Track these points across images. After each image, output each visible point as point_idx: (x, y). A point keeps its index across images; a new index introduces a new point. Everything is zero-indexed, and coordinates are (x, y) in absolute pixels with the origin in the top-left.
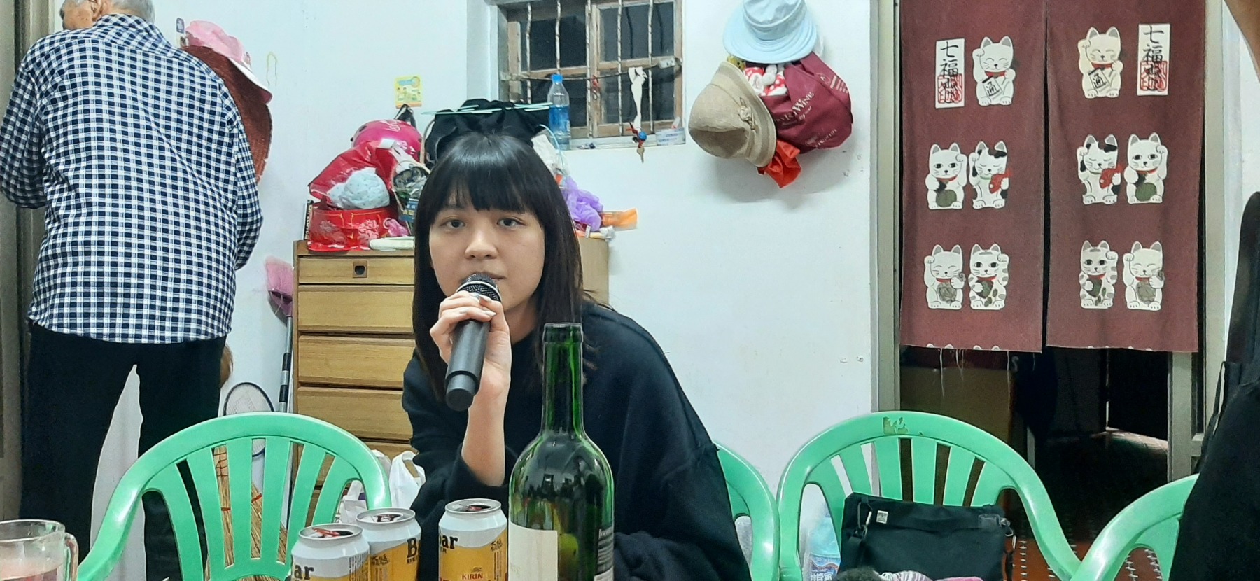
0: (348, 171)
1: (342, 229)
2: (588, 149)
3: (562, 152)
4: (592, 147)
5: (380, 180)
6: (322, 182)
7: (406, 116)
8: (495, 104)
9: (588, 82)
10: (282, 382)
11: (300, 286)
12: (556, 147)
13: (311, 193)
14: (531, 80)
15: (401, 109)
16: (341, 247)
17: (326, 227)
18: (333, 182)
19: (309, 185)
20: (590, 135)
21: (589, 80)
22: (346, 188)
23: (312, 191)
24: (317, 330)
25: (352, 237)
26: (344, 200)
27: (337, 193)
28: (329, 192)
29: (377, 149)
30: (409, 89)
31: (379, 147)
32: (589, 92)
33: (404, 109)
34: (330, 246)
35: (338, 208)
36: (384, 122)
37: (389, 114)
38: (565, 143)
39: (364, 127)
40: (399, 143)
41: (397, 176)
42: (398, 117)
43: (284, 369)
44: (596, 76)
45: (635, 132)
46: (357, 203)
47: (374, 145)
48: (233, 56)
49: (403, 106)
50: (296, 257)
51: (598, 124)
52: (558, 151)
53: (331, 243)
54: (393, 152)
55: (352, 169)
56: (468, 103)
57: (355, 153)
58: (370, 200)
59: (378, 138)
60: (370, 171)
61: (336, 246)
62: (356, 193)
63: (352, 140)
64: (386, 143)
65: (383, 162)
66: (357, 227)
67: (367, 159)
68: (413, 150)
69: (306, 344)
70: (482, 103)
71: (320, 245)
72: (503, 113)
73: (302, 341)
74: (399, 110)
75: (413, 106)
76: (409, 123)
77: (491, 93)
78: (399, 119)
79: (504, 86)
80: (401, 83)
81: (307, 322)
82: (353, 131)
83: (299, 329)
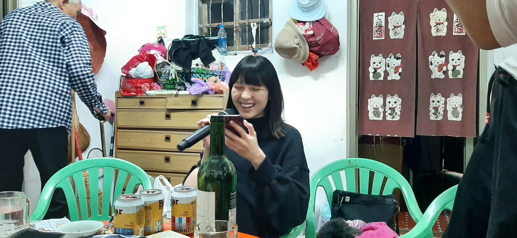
0: (137, 63)
1: (135, 86)
2: (234, 55)
3: (224, 56)
4: (236, 55)
5: (150, 67)
6: (127, 68)
7: (161, 41)
8: (197, 37)
9: (234, 28)
10: (111, 148)
11: (118, 109)
12: (221, 55)
13: (122, 72)
14: (211, 27)
15: (159, 38)
16: (135, 94)
17: (129, 86)
18: (131, 68)
19: (122, 69)
20: (235, 50)
21: (235, 27)
22: (137, 70)
23: (123, 71)
24: (126, 127)
25: (139, 90)
26: (135, 75)
27: (133, 72)
28: (130, 71)
29: (149, 54)
30: (162, 31)
31: (150, 53)
32: (235, 32)
33: (160, 39)
34: (130, 93)
35: (133, 78)
36: (152, 43)
37: (154, 40)
38: (225, 53)
39: (144, 46)
40: (158, 52)
41: (157, 65)
42: (157, 42)
43: (111, 143)
44: (238, 26)
45: (253, 48)
46: (141, 76)
47: (148, 53)
48: (91, 16)
49: (160, 37)
50: (116, 97)
51: (238, 46)
52: (222, 56)
53: (130, 92)
54: (155, 56)
55: (139, 62)
56: (186, 36)
57: (140, 56)
58: (146, 75)
59: (149, 50)
60: (146, 63)
61: (132, 93)
62: (140, 72)
63: (139, 51)
64: (152, 52)
65: (151, 60)
66: (141, 86)
67: (145, 58)
68: (164, 55)
69: (120, 133)
70: (191, 36)
71: (126, 93)
72: (200, 41)
73: (119, 131)
74: (158, 39)
75: (164, 37)
76: (162, 44)
77: (195, 32)
78: (158, 42)
79: (201, 30)
80: (159, 28)
81: (121, 124)
82: (139, 47)
83: (118, 127)
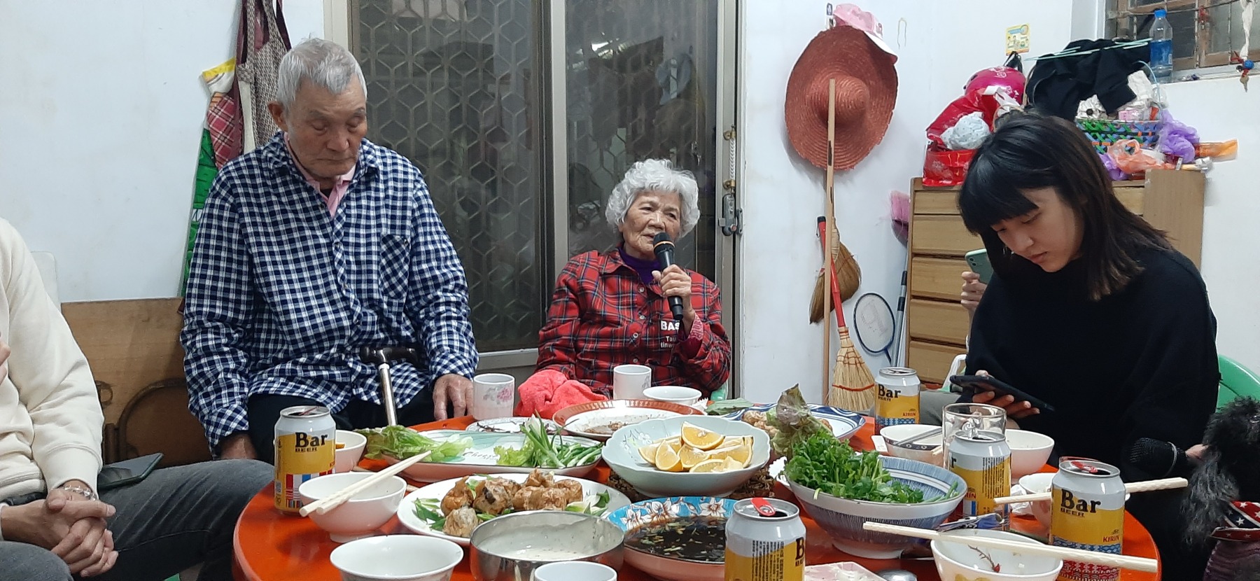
0: (958, 116)
1: (950, 167)
2: (1190, 80)
3: (1162, 86)
4: (1195, 78)
5: (984, 124)
6: (938, 127)
7: (1015, 62)
9: (1196, 13)
10: (901, 294)
12: (1153, 82)
14: (1136, 16)
15: (1010, 56)
16: (950, 182)
17: (938, 166)
18: (946, 126)
19: (927, 130)
20: (1197, 65)
21: (1197, 10)
22: (955, 132)
23: (929, 135)
24: (926, 252)
25: (957, 174)
26: (952, 143)
27: (948, 136)
28: (942, 135)
29: (983, 96)
30: (1018, 37)
32: (1196, 23)
33: (1013, 56)
34: (941, 182)
35: (948, 150)
36: (992, 70)
37: (999, 62)
39: (975, 76)
40: (1004, 88)
42: (1007, 63)
43: (902, 284)
44: (1206, 6)
45: (1241, 61)
46: (963, 144)
47: (981, 92)
48: (867, 29)
49: (1013, 53)
50: (913, 191)
51: (1206, 54)
52: (1154, 86)
54: (997, 98)
55: (962, 114)
57: (964, 100)
60: (977, 115)
61: (944, 182)
63: (965, 88)
65: (988, 106)
67: (976, 104)
68: (1017, 94)
69: (919, 263)
70: (1084, 44)
71: (933, 181)
75: (1022, 52)
76: (1016, 69)
77: (1096, 33)
78: (1007, 66)
79: (1112, 24)
80: (1012, 32)
81: (920, 246)
82: (966, 81)
83: (914, 251)
